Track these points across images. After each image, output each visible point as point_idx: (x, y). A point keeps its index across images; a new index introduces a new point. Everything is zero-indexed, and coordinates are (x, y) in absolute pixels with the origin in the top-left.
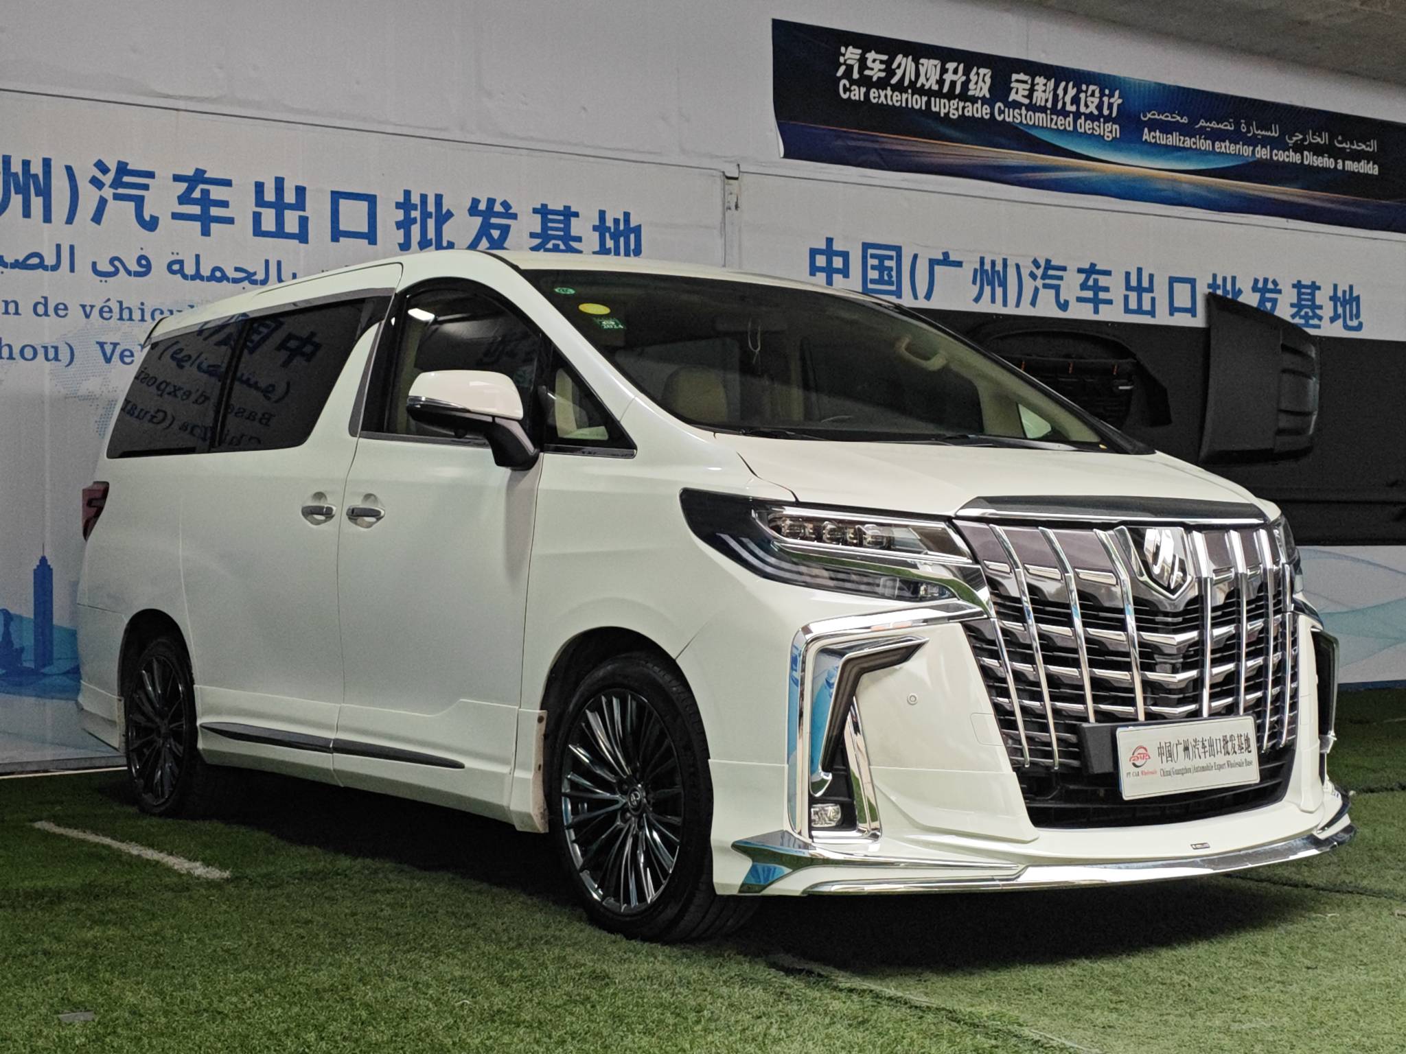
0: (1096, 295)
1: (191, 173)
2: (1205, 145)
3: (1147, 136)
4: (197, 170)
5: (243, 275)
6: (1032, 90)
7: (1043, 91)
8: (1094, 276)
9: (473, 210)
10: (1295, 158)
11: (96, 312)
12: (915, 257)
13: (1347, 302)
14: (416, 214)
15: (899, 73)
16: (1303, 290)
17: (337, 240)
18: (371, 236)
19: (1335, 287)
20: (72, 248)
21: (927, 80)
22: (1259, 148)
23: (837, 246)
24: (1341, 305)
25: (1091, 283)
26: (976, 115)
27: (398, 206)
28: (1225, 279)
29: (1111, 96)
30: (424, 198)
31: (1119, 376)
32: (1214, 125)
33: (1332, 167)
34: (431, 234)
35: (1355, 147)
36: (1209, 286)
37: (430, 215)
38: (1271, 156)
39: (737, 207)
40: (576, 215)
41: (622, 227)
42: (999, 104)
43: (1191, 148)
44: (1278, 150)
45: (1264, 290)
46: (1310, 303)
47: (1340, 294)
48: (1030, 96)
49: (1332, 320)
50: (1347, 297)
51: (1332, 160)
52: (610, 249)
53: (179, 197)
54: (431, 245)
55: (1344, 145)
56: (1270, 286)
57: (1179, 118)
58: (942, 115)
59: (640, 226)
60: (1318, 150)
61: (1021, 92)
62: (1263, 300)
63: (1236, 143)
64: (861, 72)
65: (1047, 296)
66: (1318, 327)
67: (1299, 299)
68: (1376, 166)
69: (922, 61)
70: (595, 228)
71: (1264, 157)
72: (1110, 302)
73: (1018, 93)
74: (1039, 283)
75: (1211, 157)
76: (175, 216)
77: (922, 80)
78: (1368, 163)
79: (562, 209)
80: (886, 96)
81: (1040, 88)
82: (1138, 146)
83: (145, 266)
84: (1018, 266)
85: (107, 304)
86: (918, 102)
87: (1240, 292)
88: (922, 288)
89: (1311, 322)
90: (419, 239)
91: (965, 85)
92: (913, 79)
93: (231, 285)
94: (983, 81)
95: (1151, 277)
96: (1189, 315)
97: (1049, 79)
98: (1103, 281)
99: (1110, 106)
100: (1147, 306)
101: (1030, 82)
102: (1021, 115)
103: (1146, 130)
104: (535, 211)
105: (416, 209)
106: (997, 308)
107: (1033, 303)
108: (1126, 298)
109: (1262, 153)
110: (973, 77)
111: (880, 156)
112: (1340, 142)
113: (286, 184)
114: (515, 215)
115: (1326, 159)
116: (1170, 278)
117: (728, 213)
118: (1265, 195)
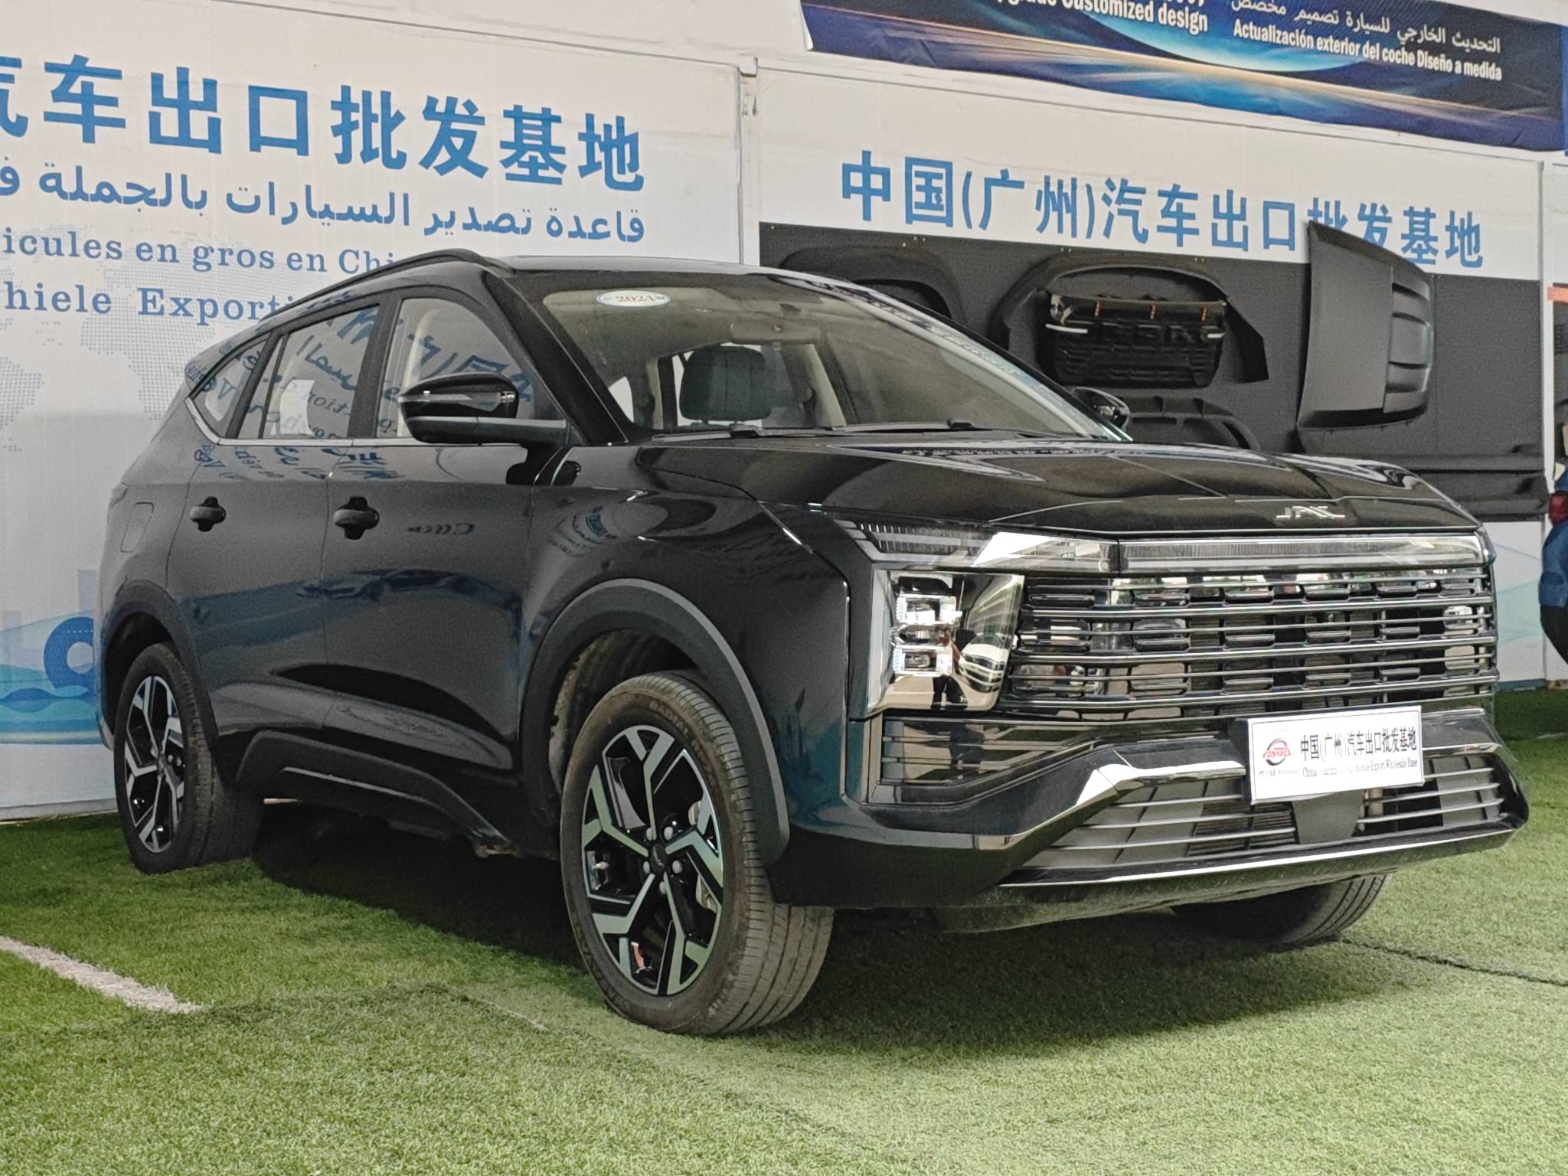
0: (1180, 222)
1: (68, 61)
2: (1305, 41)
3: (1239, 29)
4: (76, 57)
5: (138, 193)
8: (1178, 200)
9: (430, 112)
10: (1406, 58)
12: (969, 175)
13: (1466, 232)
14: (357, 116)
16: (1416, 218)
17: (259, 150)
19: (1452, 214)
22: (1367, 46)
23: (875, 162)
24: (1459, 237)
25: (1174, 208)
27: (335, 105)
28: (1327, 205)
30: (367, 96)
31: (1206, 323)
32: (1316, 17)
33: (1450, 70)
34: (377, 142)
35: (1473, 47)
36: (1310, 213)
37: (375, 118)
38: (1381, 56)
39: (755, 111)
40: (558, 119)
41: (614, 136)
43: (1289, 45)
44: (1389, 49)
45: (1372, 218)
46: (1423, 234)
47: (1457, 223)
49: (1449, 254)
50: (1466, 227)
51: (1449, 61)
52: (600, 163)
53: (53, 92)
54: (377, 156)
55: (1462, 44)
56: (1379, 213)
57: (1275, 8)
59: (637, 134)
60: (1434, 49)
62: (1370, 230)
63: (1342, 39)
65: (1123, 224)
66: (1433, 262)
67: (1412, 229)
68: (1499, 70)
70: (581, 137)
71: (1373, 57)
72: (1195, 232)
74: (1114, 208)
75: (1315, 56)
76: (50, 117)
78: (1490, 65)
79: (540, 112)
82: (1228, 41)
83: (11, 181)
84: (1089, 188)
87: (1345, 220)
88: (977, 216)
89: (1425, 257)
90: (361, 148)
93: (123, 206)
95: (1243, 200)
96: (1287, 247)
98: (1188, 206)
100: (1238, 237)
103: (1238, 22)
104: (507, 114)
105: (358, 111)
106: (1065, 240)
107: (1107, 234)
108: (1215, 226)
109: (1371, 52)
111: (927, 50)
112: (1459, 40)
113: (191, 77)
114: (483, 119)
115: (1443, 60)
116: (1265, 203)
117: (744, 119)
118: (1376, 103)
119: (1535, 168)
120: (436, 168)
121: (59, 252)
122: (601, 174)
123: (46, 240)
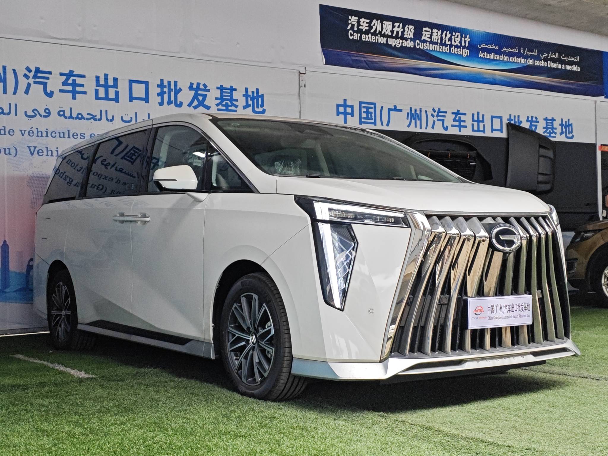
0: (460, 124)
1: (67, 72)
2: (506, 58)
3: (481, 55)
4: (70, 71)
5: (91, 117)
6: (431, 35)
7: (437, 35)
8: (459, 116)
9: (191, 88)
10: (544, 64)
11: (27, 133)
12: (382, 107)
13: (567, 126)
14: (166, 90)
15: (374, 28)
16: (548, 121)
17: (132, 101)
18: (146, 99)
19: (562, 120)
20: (16, 105)
21: (386, 30)
22: (529, 60)
23: (348, 103)
24: (565, 128)
25: (457, 118)
26: (408, 46)
27: (158, 86)
28: (515, 117)
29: (465, 37)
30: (169, 83)
31: (470, 159)
32: (509, 50)
33: (560, 68)
34: (173, 98)
35: (570, 59)
36: (508, 120)
37: (172, 90)
38: (534, 63)
39: (305, 86)
40: (235, 90)
41: (255, 95)
42: (417, 41)
43: (500, 60)
44: (537, 61)
45: (531, 121)
46: (551, 127)
47: (564, 123)
48: (431, 38)
49: (561, 134)
50: (567, 124)
51: (560, 65)
52: (250, 104)
53: (63, 83)
54: (173, 103)
55: (565, 58)
56: (534, 119)
57: (494, 47)
58: (393, 46)
59: (263, 95)
60: (554, 61)
61: (427, 36)
62: (531, 125)
63: (519, 57)
64: (358, 27)
65: (439, 124)
66: (555, 137)
67: (547, 125)
68: (579, 67)
69: (384, 22)
70: (244, 96)
71: (531, 64)
72: (466, 127)
73: (426, 36)
74: (435, 118)
75: (508, 64)
76: (61, 91)
77: (384, 31)
78: (575, 66)
79: (229, 87)
80: (369, 38)
81: (435, 34)
82: (477, 59)
83: (48, 113)
84: (426, 112)
85: (32, 129)
86: (383, 40)
87: (521, 122)
88: (385, 122)
89: (552, 135)
90: (167, 100)
91: (403, 33)
92: (380, 30)
93: (86, 121)
94: (411, 31)
95: (483, 115)
96: (500, 132)
97: (439, 30)
98: (463, 118)
99: (465, 42)
100: (481, 128)
101: (430, 31)
102: (427, 46)
103: (481, 52)
104: (218, 88)
105: (166, 88)
106: (418, 130)
107: (433, 127)
108: (473, 125)
109: (530, 62)
110: (406, 29)
111: (366, 63)
112: (563, 57)
113: (109, 77)
114: (209, 90)
115: (557, 64)
116: (491, 116)
117: (301, 88)
118: (532, 80)
119: (593, 103)
120: (193, 107)
121: (64, 137)
122: (251, 108)
123: (60, 133)
